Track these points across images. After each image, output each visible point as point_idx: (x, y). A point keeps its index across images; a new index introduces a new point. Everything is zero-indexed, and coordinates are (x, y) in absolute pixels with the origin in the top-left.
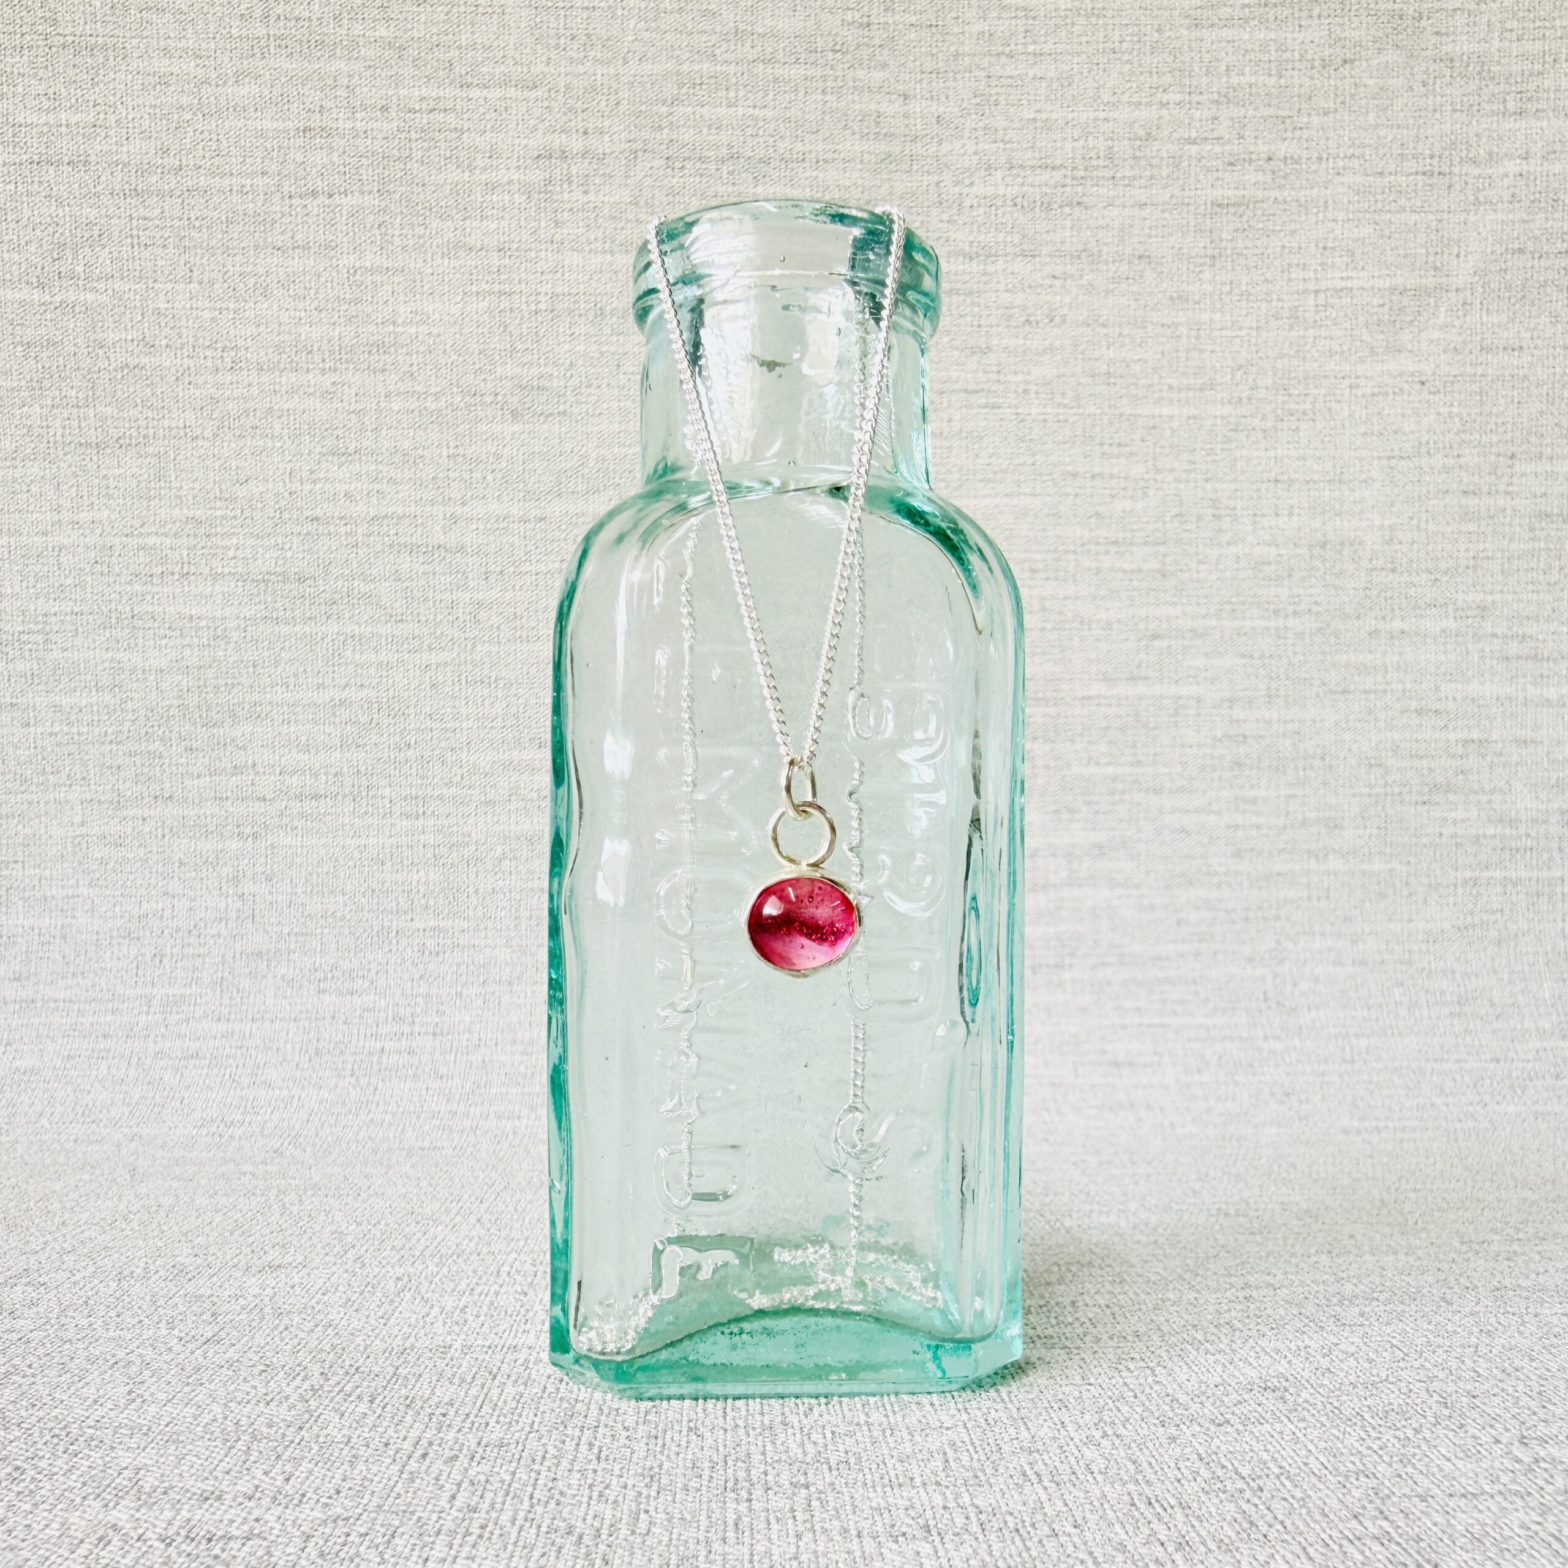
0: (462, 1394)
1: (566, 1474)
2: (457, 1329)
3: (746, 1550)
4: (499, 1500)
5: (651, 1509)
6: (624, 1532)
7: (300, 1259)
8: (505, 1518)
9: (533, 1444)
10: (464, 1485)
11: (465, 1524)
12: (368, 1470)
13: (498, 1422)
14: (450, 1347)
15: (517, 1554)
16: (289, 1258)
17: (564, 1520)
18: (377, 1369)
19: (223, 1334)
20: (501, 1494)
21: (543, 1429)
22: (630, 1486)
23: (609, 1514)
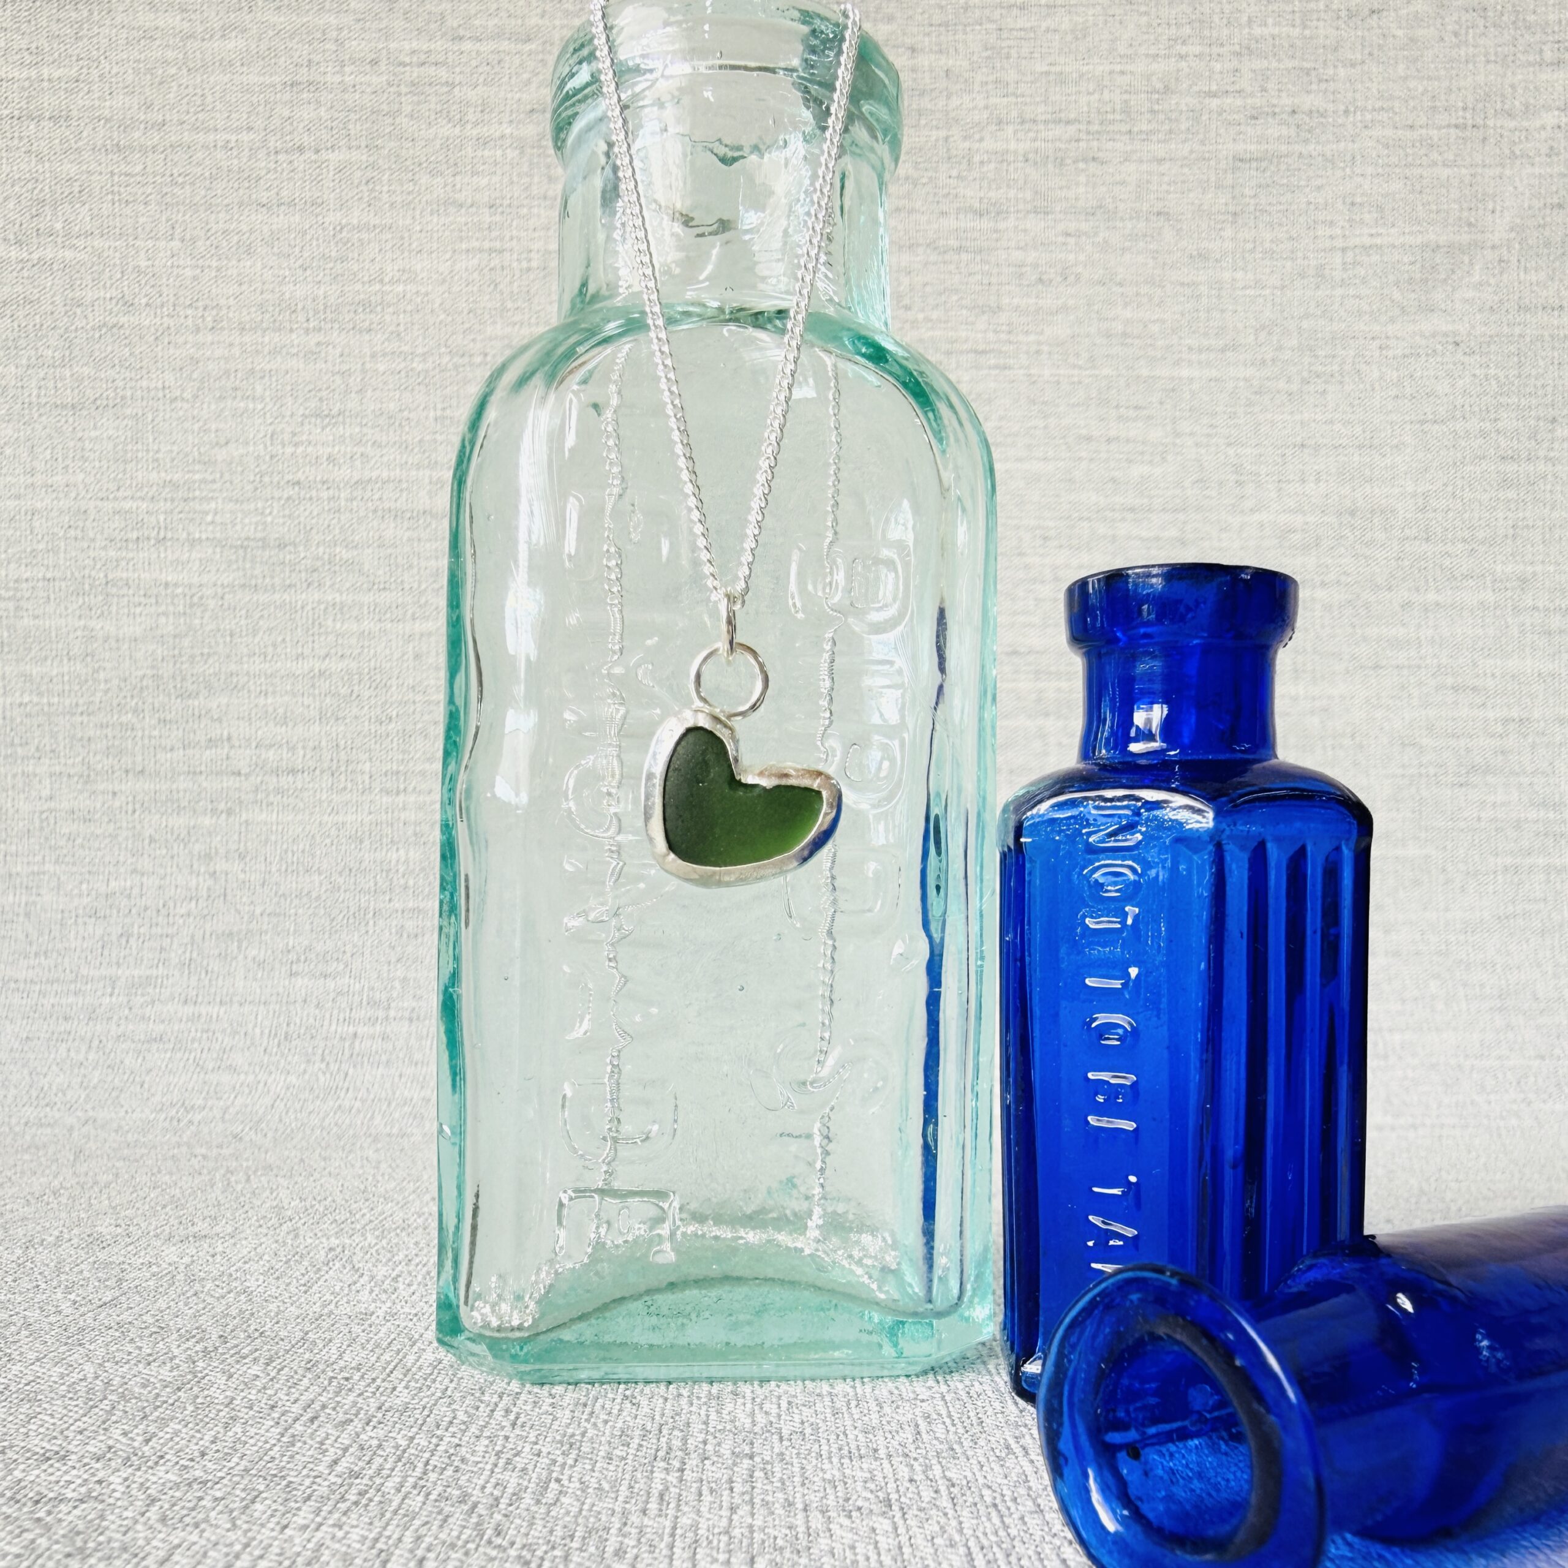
0: (374, 1359)
1: (473, 1440)
2: (384, 1297)
3: (668, 1524)
4: (388, 1466)
5: (565, 1478)
6: (528, 1499)
7: (229, 1229)
8: (390, 1485)
9: (442, 1408)
10: (351, 1450)
11: (342, 1490)
12: (244, 1432)
13: (406, 1387)
14: (372, 1313)
15: (395, 1522)
16: (218, 1229)
17: (460, 1488)
18: (283, 1334)
19: (123, 1299)
20: (391, 1460)
21: (457, 1395)
22: (544, 1454)
23: (514, 1482)
